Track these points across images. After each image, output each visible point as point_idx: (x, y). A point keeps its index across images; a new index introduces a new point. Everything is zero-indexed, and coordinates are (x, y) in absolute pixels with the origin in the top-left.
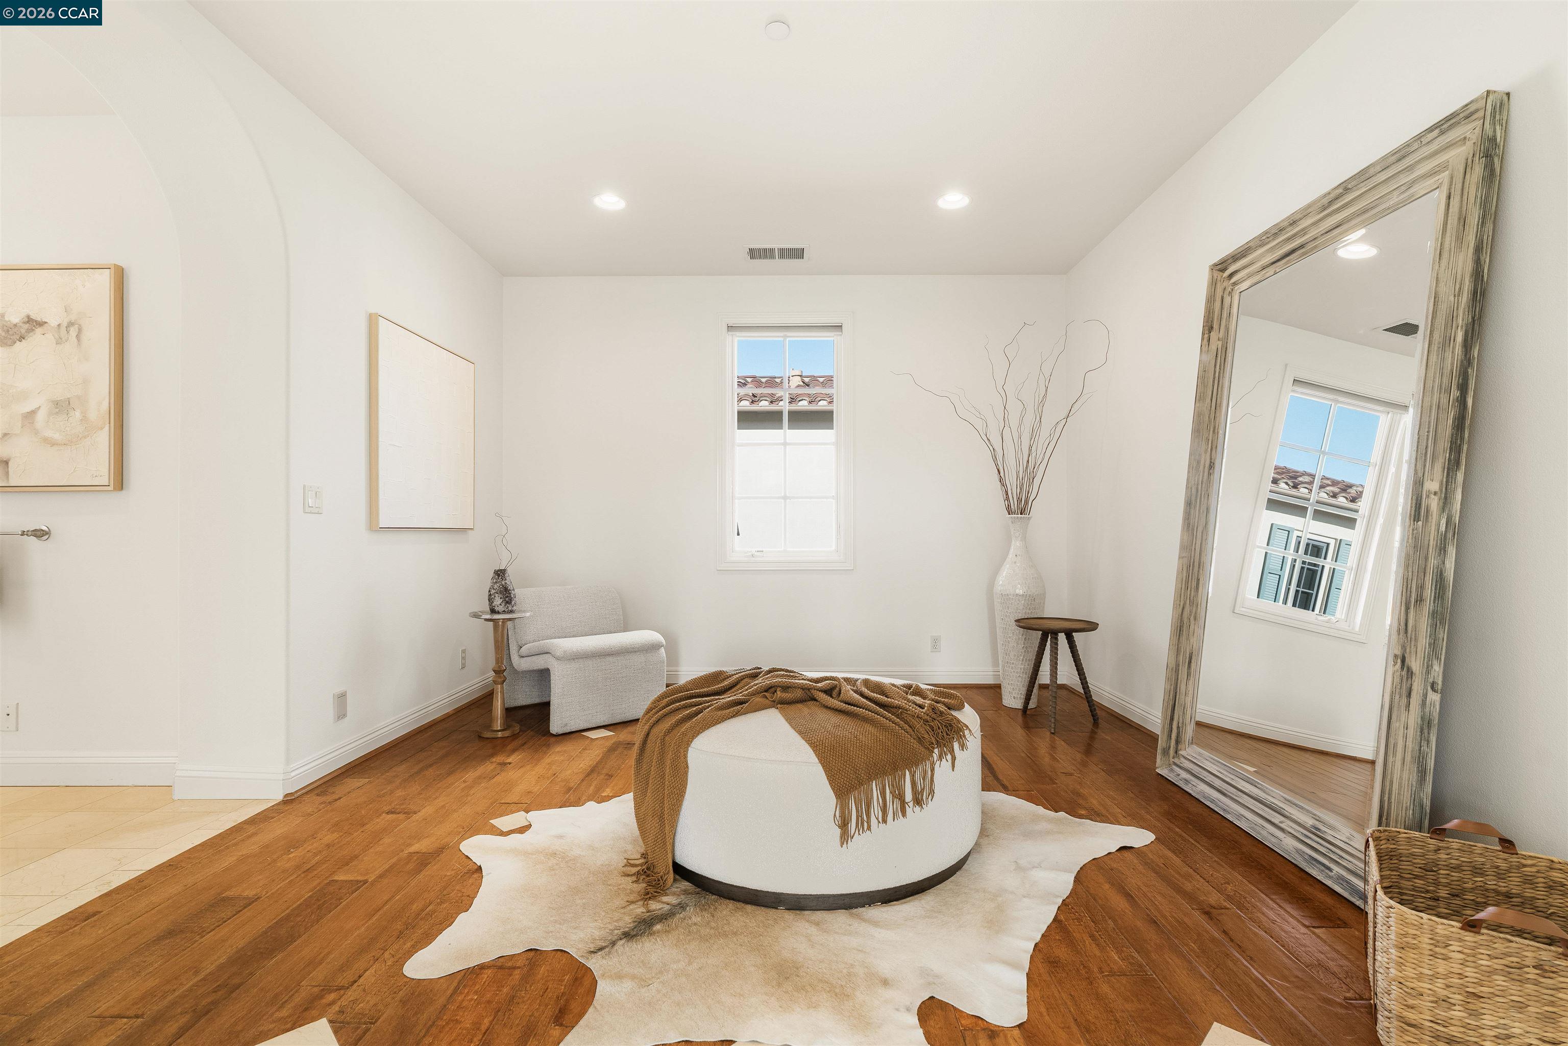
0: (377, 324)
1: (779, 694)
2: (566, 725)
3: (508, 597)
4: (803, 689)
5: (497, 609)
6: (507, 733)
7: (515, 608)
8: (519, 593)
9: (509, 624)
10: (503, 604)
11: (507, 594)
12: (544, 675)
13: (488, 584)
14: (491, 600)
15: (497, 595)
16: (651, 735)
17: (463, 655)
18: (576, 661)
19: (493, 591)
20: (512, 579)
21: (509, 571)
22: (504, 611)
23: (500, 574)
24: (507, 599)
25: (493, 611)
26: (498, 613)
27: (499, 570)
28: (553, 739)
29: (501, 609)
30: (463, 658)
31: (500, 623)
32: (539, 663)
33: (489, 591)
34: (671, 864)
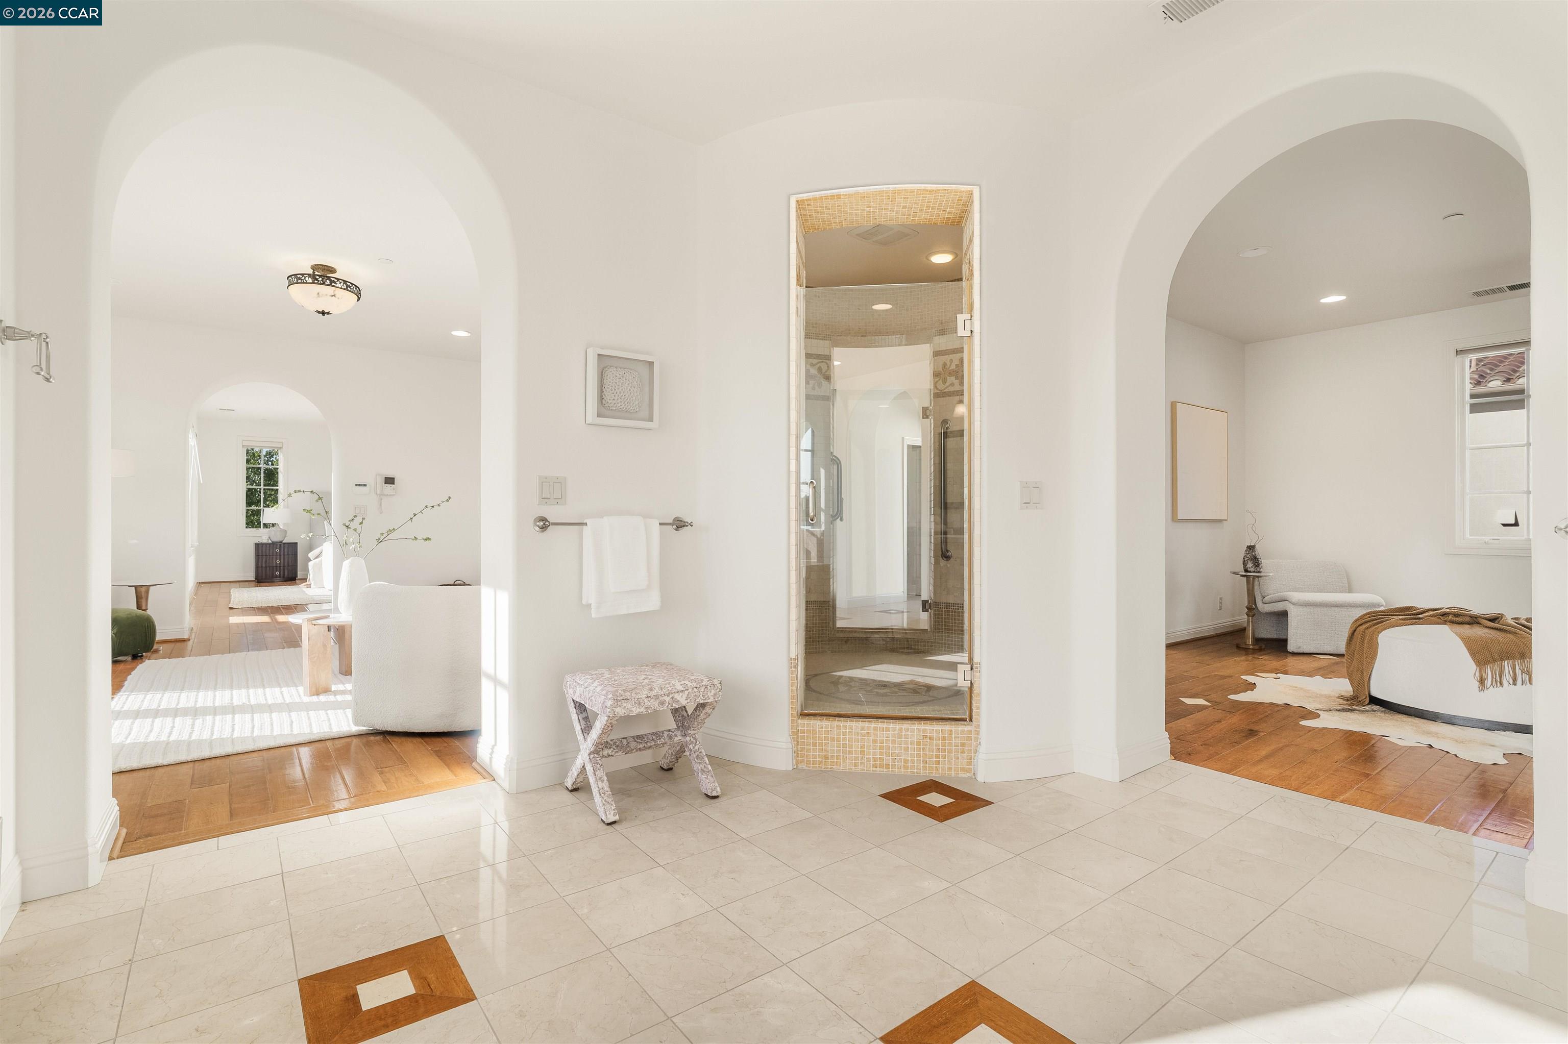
0: (1176, 406)
1: (1450, 617)
2: (1300, 647)
3: (1256, 563)
4: (1471, 617)
5: (1249, 569)
6: (1257, 647)
7: (1261, 570)
8: (1264, 562)
9: (1257, 579)
10: (1254, 567)
11: (1256, 561)
12: (1284, 614)
13: (1243, 554)
14: (1245, 564)
15: (1249, 561)
16: (1356, 632)
17: (1221, 601)
18: (1308, 607)
19: (1246, 559)
20: (1260, 551)
21: (1257, 547)
22: (1254, 571)
23: (1251, 548)
24: (1256, 564)
25: (1246, 571)
26: (1250, 572)
27: (1250, 546)
28: (1288, 655)
29: (1252, 569)
30: (1221, 603)
31: (1251, 579)
32: (1279, 607)
33: (1244, 559)
34: (1368, 696)
